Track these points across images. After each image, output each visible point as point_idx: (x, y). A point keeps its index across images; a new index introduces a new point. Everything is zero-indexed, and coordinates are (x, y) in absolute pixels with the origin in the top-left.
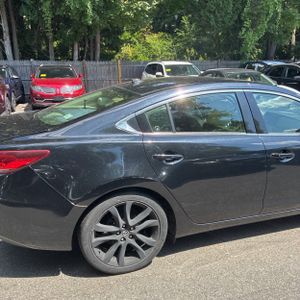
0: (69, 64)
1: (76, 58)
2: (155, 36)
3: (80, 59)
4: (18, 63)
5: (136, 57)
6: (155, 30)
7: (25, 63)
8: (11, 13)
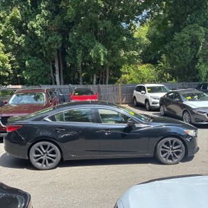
0: (91, 87)
1: (95, 83)
2: (144, 66)
3: (97, 83)
4: (63, 86)
5: (131, 79)
6: (144, 63)
7: (67, 86)
8: (61, 59)
